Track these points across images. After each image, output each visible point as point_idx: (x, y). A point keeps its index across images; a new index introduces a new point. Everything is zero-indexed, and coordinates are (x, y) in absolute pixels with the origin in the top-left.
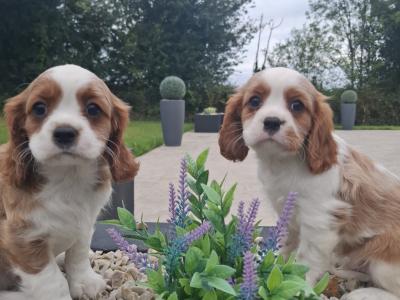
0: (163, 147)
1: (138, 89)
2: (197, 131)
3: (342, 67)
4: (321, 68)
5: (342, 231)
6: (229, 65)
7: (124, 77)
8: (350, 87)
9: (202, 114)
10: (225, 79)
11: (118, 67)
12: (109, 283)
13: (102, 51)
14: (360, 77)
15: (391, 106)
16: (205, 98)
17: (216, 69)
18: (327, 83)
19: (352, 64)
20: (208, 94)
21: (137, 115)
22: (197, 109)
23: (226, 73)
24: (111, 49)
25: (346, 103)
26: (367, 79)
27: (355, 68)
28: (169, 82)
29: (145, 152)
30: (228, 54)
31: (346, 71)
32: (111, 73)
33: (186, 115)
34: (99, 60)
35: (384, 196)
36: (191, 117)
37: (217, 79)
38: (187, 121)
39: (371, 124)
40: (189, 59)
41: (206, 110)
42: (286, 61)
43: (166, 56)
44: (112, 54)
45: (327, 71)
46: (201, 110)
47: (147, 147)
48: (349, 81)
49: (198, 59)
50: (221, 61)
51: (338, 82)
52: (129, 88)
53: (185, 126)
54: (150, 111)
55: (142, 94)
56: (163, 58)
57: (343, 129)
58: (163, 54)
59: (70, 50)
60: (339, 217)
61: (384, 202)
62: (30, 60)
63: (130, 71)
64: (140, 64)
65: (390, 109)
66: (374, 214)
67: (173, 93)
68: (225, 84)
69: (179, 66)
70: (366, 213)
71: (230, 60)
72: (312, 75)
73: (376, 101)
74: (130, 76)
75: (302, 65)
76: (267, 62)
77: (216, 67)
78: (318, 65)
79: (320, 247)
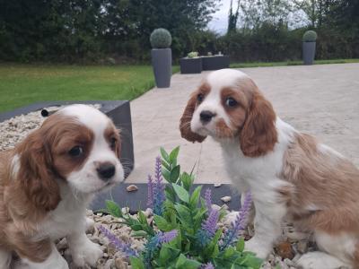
0: (155, 89)
1: (134, 38)
2: (183, 73)
3: (304, 10)
4: (287, 11)
5: (288, 204)
6: (208, 13)
7: (121, 29)
8: (311, 28)
9: (187, 58)
10: (205, 26)
11: (116, 20)
12: (105, 251)
13: (102, 7)
14: (320, 17)
15: (346, 42)
16: (189, 43)
17: (197, 17)
18: (292, 24)
19: (313, 6)
20: (191, 40)
21: (134, 61)
22: (182, 53)
23: (206, 20)
24: (109, 4)
25: (307, 41)
26: (326, 19)
27: (316, 9)
28: (157, 34)
29: (141, 94)
30: (207, 3)
31: (308, 13)
32: (110, 26)
33: (173, 59)
34: (100, 15)
35: (323, 176)
36: (177, 60)
37: (198, 25)
38: (174, 64)
39: (328, 59)
40: (174, 9)
41: (190, 54)
42: (256, 7)
43: (155, 8)
44: (109, 9)
45: (291, 14)
46: (186, 55)
47: (143, 90)
48: (310, 21)
49: (181, 9)
50: (201, 10)
51: (301, 23)
52: (126, 38)
53: (172, 68)
54: (144, 57)
55: (136, 43)
56: (151, 10)
57: (305, 64)
58: (152, 6)
59: (76, 8)
60: (283, 193)
61: (324, 182)
62: (44, 19)
63: (126, 23)
64: (133, 16)
65: (344, 44)
66: (315, 191)
67: (161, 43)
68: (205, 29)
69: (166, 16)
70: (309, 191)
71: (208, 9)
72: (279, 17)
73: (332, 37)
74: (126, 28)
75: (270, 10)
76: (240, 9)
77: (197, 15)
78: (284, 9)
79: (271, 217)
